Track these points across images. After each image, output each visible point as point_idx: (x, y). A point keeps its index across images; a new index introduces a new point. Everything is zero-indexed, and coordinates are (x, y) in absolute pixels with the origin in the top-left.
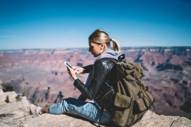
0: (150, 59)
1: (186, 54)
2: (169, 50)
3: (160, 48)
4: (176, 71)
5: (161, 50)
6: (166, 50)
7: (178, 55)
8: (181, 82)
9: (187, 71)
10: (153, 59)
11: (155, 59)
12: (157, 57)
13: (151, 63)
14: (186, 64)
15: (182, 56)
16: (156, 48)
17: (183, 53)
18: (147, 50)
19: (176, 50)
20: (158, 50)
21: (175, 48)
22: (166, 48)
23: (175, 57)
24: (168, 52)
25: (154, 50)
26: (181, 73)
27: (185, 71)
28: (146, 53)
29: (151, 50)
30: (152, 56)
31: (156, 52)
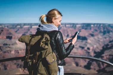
0: (66, 32)
1: (91, 29)
2: (80, 26)
3: (74, 24)
4: (83, 41)
5: (74, 26)
6: (77, 26)
7: (86, 29)
8: (86, 48)
9: (91, 40)
10: (68, 32)
11: (69, 32)
12: (71, 31)
13: (66, 35)
14: (90, 35)
15: (88, 30)
16: (70, 24)
17: (89, 27)
18: (64, 25)
19: (85, 25)
20: (72, 25)
21: (84, 24)
22: (77, 24)
23: (83, 30)
24: (79, 27)
25: (69, 26)
26: (86, 42)
27: (89, 41)
28: (63, 27)
29: (67, 26)
30: (67, 30)
31: (70, 27)
